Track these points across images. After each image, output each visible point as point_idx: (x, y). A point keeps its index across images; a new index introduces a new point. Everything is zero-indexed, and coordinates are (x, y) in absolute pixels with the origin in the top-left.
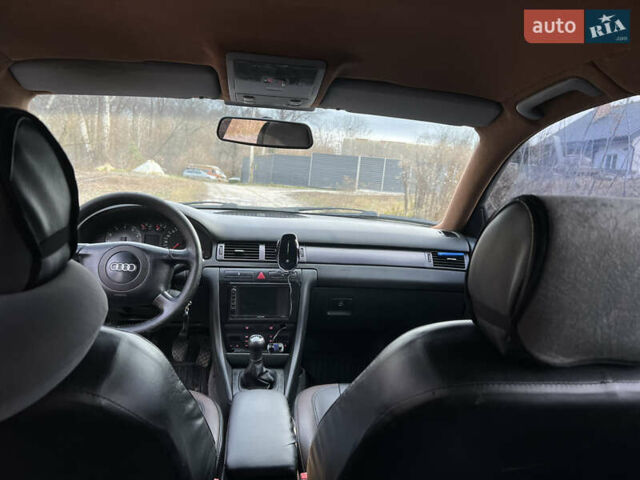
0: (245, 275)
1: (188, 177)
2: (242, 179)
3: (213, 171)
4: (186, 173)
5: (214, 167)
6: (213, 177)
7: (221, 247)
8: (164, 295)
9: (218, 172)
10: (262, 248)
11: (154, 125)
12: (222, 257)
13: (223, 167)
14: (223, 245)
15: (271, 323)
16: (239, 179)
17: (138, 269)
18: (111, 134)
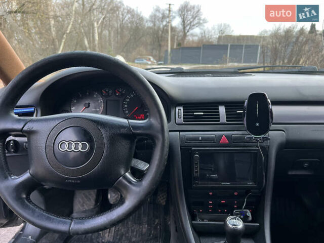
0: (208, 139)
1: (137, 63)
2: (164, 62)
3: (150, 60)
4: (136, 61)
5: (150, 57)
6: (150, 63)
7: (180, 110)
8: (125, 178)
9: (152, 59)
10: (222, 110)
11: (119, 37)
12: (181, 120)
13: (154, 57)
14: (182, 108)
15: (235, 189)
16: (162, 62)
17: (91, 148)
18: (99, 44)
